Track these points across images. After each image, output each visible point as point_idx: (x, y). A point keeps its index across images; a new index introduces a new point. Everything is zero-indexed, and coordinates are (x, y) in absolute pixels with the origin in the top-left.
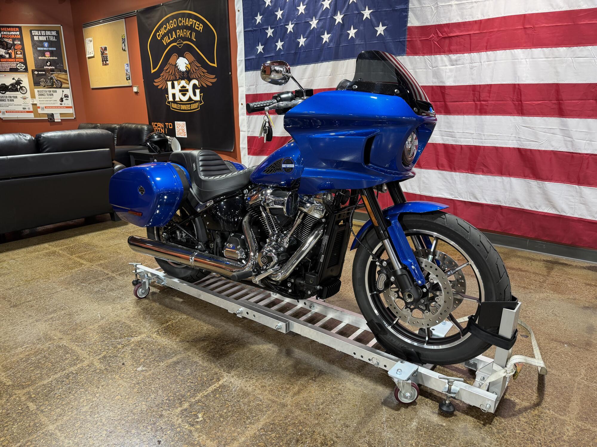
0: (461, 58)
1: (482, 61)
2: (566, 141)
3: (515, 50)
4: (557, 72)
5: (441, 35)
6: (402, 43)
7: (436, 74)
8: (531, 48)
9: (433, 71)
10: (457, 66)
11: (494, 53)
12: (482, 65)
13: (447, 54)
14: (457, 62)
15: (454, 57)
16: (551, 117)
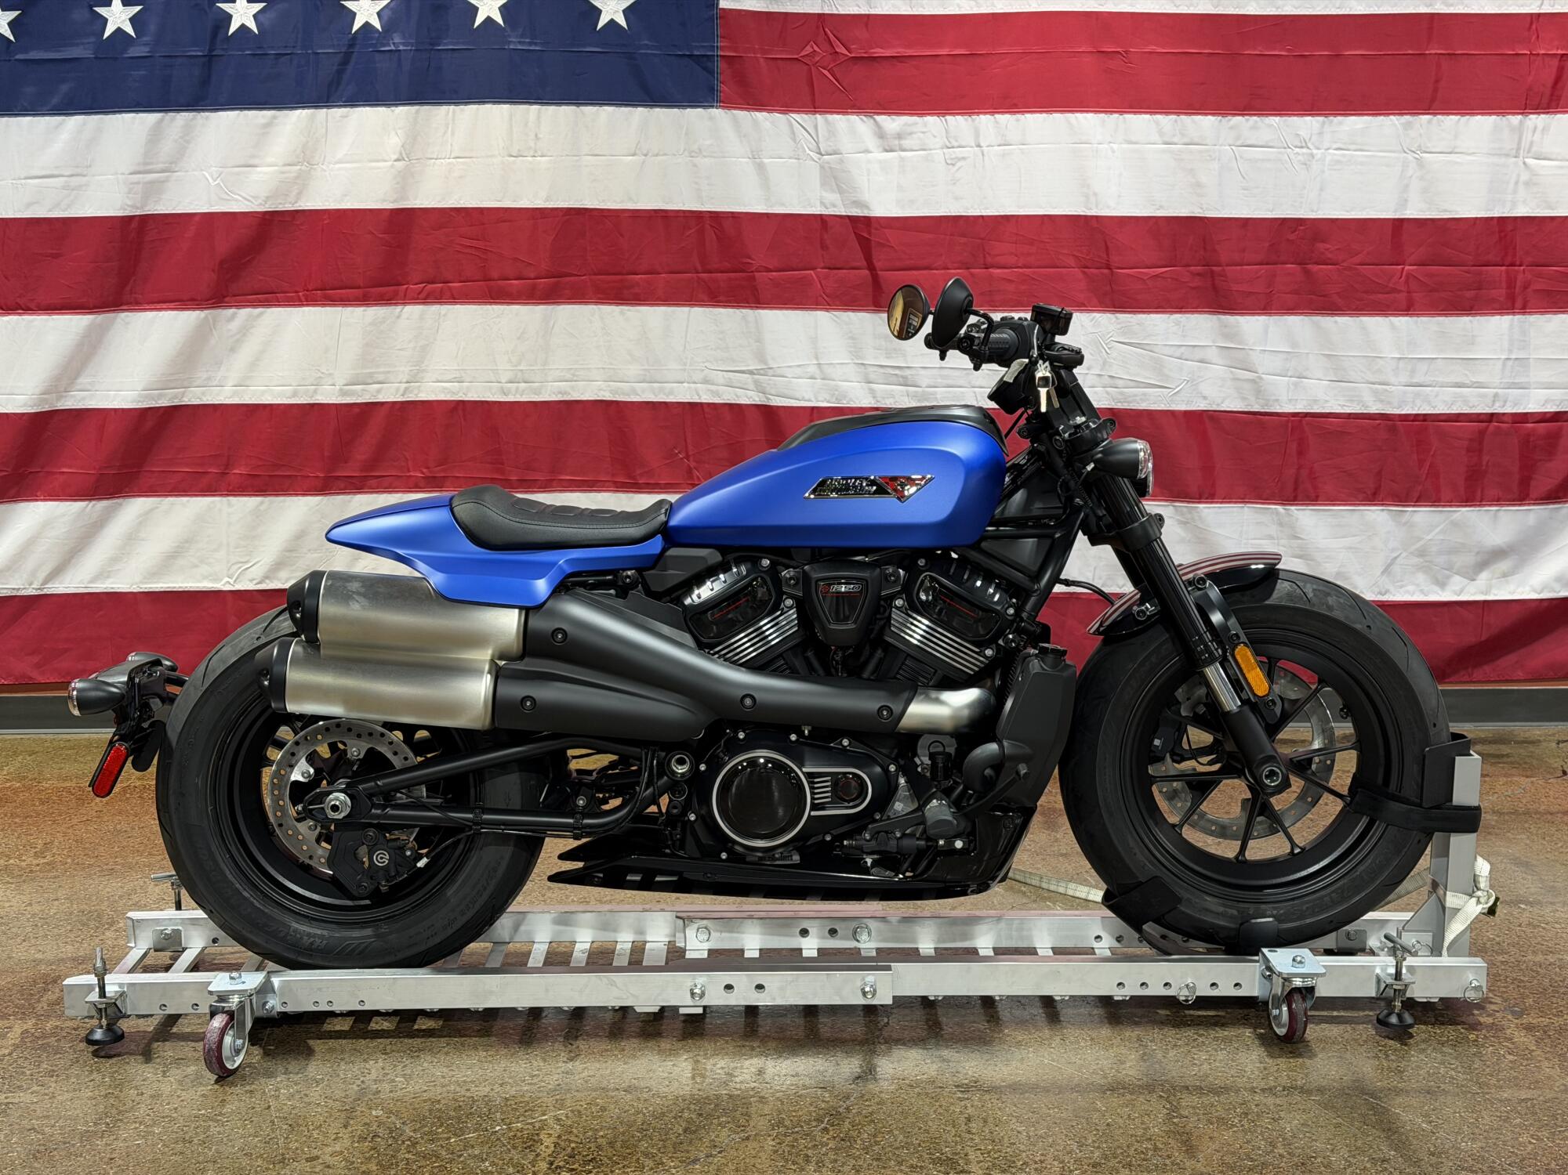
0: (914, 129)
1: (982, 144)
2: (1239, 379)
3: (1078, 115)
4: (1199, 185)
5: (842, 50)
6: (704, 62)
7: (833, 177)
8: (1121, 113)
9: (822, 167)
10: (903, 154)
11: (1018, 120)
12: (983, 155)
13: (866, 114)
14: (903, 142)
15: (892, 123)
16: (1193, 312)
